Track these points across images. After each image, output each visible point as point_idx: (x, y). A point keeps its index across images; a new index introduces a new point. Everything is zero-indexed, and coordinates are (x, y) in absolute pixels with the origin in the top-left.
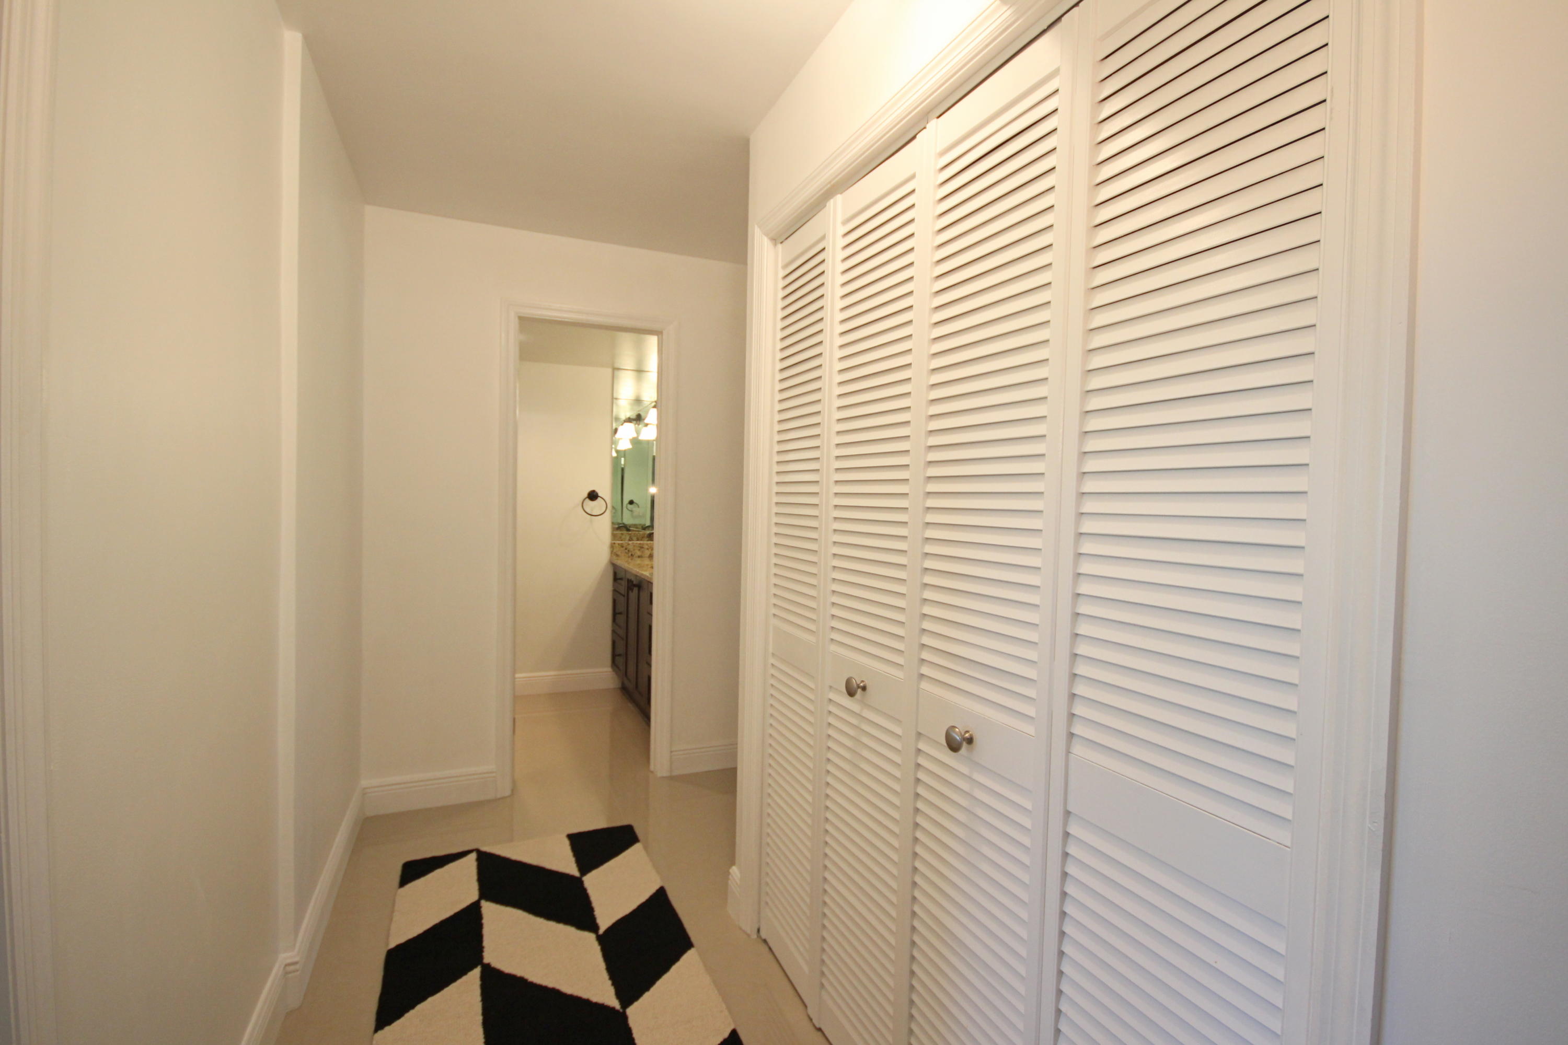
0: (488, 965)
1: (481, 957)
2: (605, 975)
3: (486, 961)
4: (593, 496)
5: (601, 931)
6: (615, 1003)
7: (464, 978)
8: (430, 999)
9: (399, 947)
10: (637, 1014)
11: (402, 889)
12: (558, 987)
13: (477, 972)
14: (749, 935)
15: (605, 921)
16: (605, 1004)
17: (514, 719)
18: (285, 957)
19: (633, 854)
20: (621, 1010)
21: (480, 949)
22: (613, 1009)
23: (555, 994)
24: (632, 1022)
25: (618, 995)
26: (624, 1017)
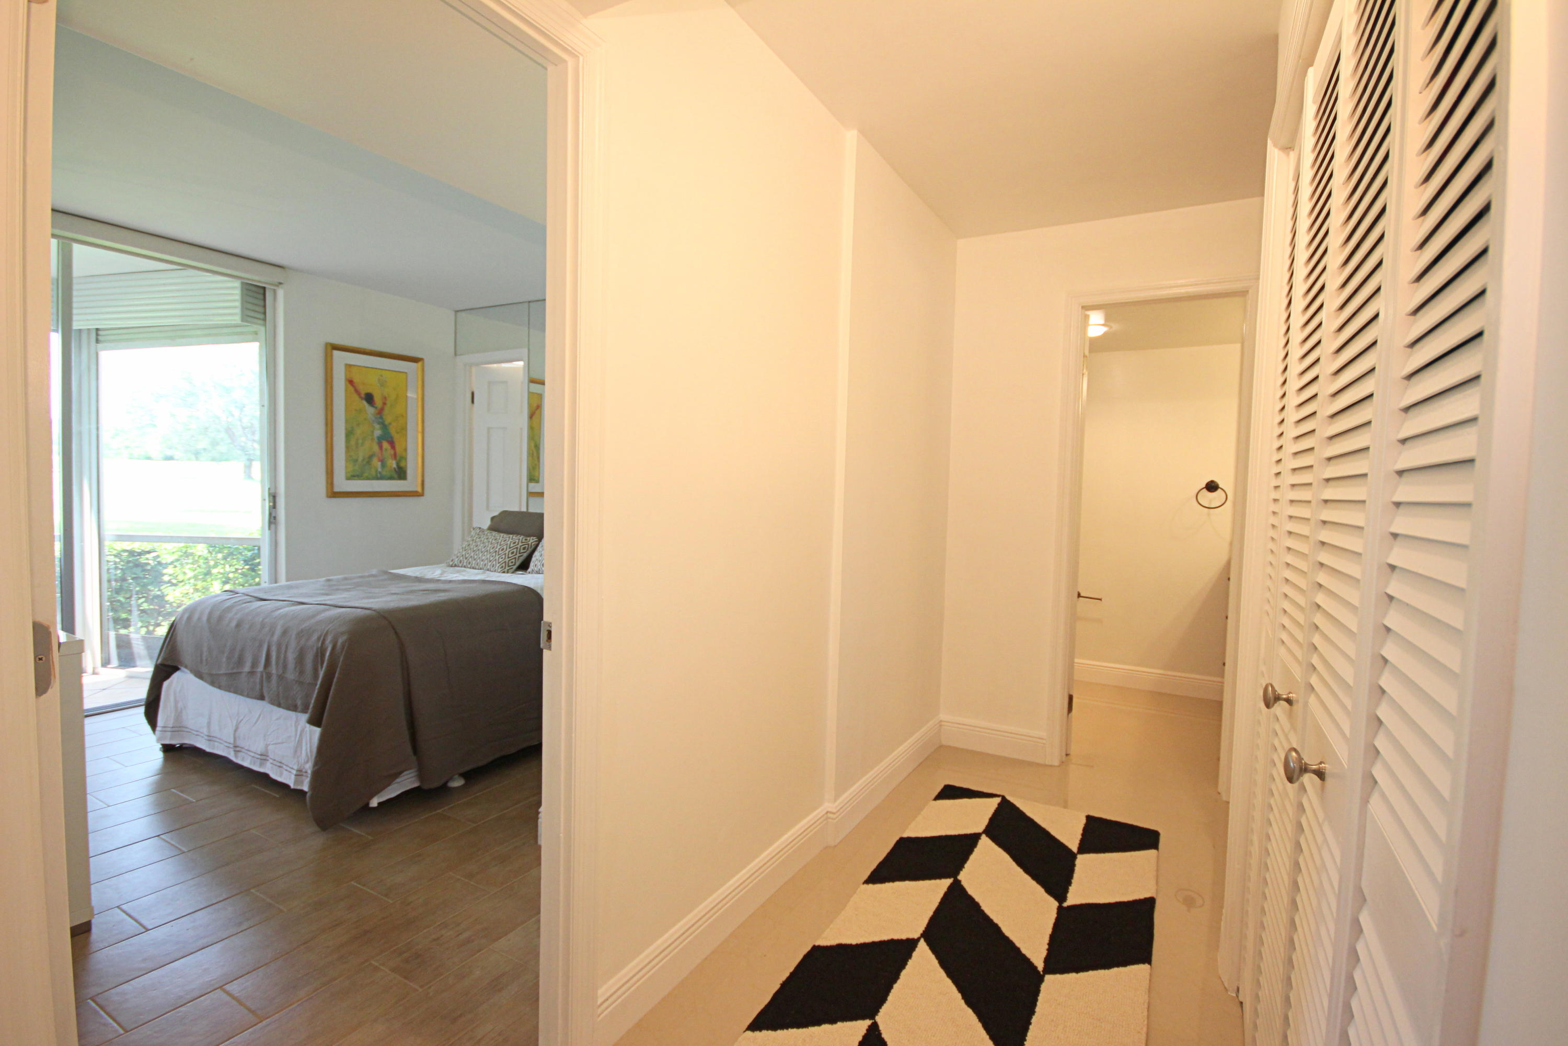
0: (960, 881)
1: (958, 873)
2: (1046, 939)
3: (959, 877)
4: (1212, 487)
5: (1065, 905)
6: (1040, 966)
7: (938, 881)
8: (907, 883)
9: (909, 839)
10: (1053, 985)
11: (934, 802)
12: (1000, 925)
13: (947, 882)
14: (1226, 990)
15: (1075, 897)
16: (1031, 960)
17: (1071, 698)
18: (828, 806)
19: (1145, 856)
20: (1041, 973)
21: (961, 867)
22: (1036, 968)
23: (996, 929)
24: (1043, 987)
25: (1047, 960)
26: (1041, 979)
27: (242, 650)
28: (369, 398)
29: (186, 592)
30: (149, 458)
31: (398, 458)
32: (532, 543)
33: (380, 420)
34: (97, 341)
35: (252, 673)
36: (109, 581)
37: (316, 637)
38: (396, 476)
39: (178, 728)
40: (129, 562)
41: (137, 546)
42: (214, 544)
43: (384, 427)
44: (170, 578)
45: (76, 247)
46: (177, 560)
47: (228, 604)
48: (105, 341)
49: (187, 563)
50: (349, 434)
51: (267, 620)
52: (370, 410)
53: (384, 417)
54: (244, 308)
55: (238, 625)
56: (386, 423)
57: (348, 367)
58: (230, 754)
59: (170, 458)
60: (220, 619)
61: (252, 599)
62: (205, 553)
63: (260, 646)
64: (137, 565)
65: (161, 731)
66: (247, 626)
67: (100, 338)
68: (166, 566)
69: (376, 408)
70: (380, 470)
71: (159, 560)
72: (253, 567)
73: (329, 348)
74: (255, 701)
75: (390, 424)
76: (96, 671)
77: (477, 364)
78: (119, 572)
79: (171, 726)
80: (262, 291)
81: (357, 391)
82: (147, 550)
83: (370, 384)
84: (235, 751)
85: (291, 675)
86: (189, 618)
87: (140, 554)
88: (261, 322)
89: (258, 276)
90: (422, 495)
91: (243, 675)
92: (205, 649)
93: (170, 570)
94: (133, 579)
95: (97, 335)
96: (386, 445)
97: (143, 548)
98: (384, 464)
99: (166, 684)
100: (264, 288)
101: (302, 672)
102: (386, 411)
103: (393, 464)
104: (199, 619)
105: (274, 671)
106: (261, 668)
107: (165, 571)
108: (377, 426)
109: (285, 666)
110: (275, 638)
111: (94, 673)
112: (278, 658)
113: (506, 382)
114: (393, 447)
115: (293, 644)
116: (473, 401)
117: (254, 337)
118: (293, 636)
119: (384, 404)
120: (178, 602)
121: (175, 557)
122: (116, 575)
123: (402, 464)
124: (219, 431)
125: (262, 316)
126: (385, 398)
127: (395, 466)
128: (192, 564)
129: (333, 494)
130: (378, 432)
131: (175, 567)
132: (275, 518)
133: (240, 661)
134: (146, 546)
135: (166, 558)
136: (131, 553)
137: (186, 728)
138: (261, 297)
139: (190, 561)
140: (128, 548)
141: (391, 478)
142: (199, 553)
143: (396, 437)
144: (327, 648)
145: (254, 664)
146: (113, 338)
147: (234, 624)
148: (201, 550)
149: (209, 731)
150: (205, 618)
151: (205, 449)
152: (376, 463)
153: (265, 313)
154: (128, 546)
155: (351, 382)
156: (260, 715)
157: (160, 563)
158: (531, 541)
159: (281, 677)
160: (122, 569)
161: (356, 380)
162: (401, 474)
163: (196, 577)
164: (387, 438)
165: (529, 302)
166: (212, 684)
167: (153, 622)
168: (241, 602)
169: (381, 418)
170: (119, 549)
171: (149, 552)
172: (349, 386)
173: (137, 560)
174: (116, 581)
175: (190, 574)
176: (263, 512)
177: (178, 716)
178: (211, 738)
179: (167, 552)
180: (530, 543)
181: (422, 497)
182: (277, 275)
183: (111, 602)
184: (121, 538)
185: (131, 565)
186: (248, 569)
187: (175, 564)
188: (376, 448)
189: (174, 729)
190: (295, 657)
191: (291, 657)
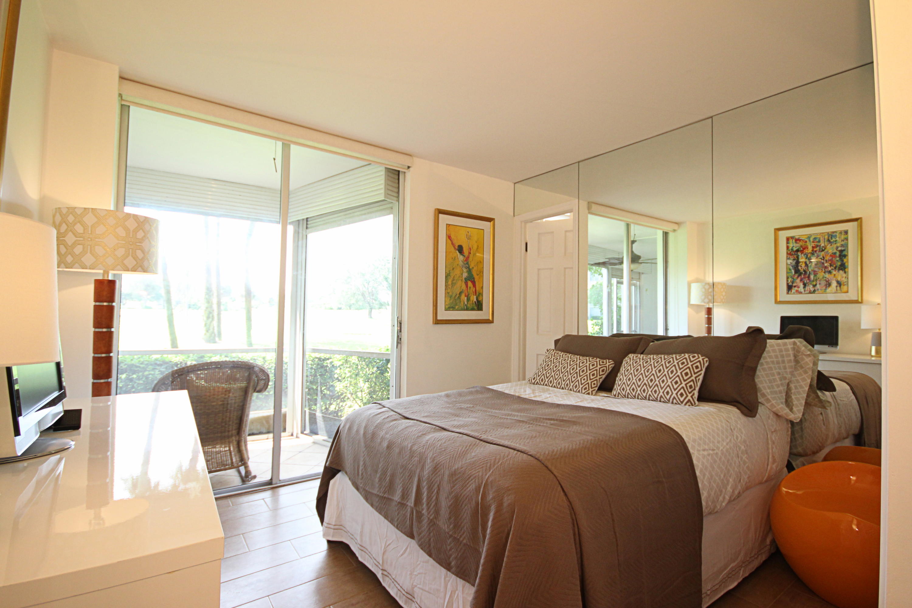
27: (393, 476)
28: (460, 249)
29: (346, 385)
30: (332, 309)
31: (477, 294)
32: (609, 365)
33: (467, 266)
34: (307, 228)
35: (402, 505)
36: (307, 376)
37: (474, 486)
38: (476, 308)
39: (339, 527)
40: (318, 364)
41: (323, 356)
42: (362, 356)
43: (469, 271)
44: (337, 376)
45: (293, 147)
46: (342, 365)
47: (379, 419)
48: (311, 227)
49: (347, 367)
50: (447, 276)
51: (415, 448)
52: (461, 258)
53: (469, 263)
54: (386, 189)
55: (389, 447)
56: (471, 267)
57: (448, 225)
58: (378, 573)
59: (340, 309)
60: (374, 435)
61: (398, 416)
62: (357, 362)
63: (411, 477)
64: (322, 367)
65: (326, 527)
66: (397, 450)
67: (309, 226)
68: (336, 368)
69: (464, 256)
70: (466, 303)
71: (333, 364)
72: (382, 371)
73: (437, 212)
74: (405, 537)
75: (473, 268)
76: (298, 436)
77: (531, 221)
78: (313, 370)
79: (334, 524)
80: (397, 173)
81: (452, 244)
82: (327, 358)
83: (461, 239)
84: (382, 574)
85: (444, 525)
86: (350, 429)
87: (324, 360)
88: (396, 199)
89: (396, 162)
90: (492, 322)
91: (394, 503)
92: (361, 463)
93: (338, 371)
94: (320, 375)
95: (307, 221)
96: (470, 284)
97: (325, 357)
98: (468, 300)
99: (332, 482)
100: (399, 171)
101: (457, 526)
102: (470, 259)
103: (474, 298)
104: (357, 431)
105: (424, 512)
106: (411, 502)
107: (336, 371)
108: (465, 270)
109: (437, 512)
110: (426, 473)
111: (297, 437)
112: (429, 498)
113: (553, 232)
114: (474, 285)
115: (446, 487)
116: (526, 250)
117: (390, 210)
118: (446, 478)
119: (470, 253)
120: (341, 392)
121: (341, 363)
122: (311, 373)
123: (480, 299)
124: (359, 295)
125: (396, 195)
126: (470, 249)
127: (475, 300)
128: (349, 367)
129: (437, 322)
130: (465, 275)
131: (341, 369)
132: (401, 339)
133: (391, 487)
134: (327, 356)
135: (337, 363)
136: (320, 359)
137: (345, 527)
138: (397, 181)
139: (348, 366)
140: (318, 356)
141: (473, 309)
142: (353, 361)
143: (476, 278)
144: (490, 506)
145: (405, 495)
146: (315, 224)
147: (385, 444)
148: (354, 359)
149: (362, 541)
150: (362, 432)
151: (353, 304)
152: (464, 298)
153: (398, 192)
154: (318, 355)
155: (449, 237)
156: (407, 548)
157: (333, 366)
158: (608, 364)
159: (432, 523)
160: (314, 369)
161: (452, 237)
162: (479, 306)
163: (351, 377)
164: (471, 279)
165: (579, 162)
166: (367, 499)
167: (328, 402)
168: (389, 419)
169: (467, 263)
170: (314, 357)
171: (328, 359)
172: (449, 240)
173: (322, 364)
174: (311, 376)
175: (348, 374)
176: (393, 336)
177: (339, 517)
178: (362, 548)
179: (337, 360)
180: (607, 365)
181: (492, 324)
182: (406, 161)
183: (309, 390)
184: (314, 351)
185: (319, 367)
186: (380, 373)
187: (341, 367)
188: (464, 286)
189: (337, 527)
190: (449, 504)
191: (444, 504)
